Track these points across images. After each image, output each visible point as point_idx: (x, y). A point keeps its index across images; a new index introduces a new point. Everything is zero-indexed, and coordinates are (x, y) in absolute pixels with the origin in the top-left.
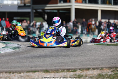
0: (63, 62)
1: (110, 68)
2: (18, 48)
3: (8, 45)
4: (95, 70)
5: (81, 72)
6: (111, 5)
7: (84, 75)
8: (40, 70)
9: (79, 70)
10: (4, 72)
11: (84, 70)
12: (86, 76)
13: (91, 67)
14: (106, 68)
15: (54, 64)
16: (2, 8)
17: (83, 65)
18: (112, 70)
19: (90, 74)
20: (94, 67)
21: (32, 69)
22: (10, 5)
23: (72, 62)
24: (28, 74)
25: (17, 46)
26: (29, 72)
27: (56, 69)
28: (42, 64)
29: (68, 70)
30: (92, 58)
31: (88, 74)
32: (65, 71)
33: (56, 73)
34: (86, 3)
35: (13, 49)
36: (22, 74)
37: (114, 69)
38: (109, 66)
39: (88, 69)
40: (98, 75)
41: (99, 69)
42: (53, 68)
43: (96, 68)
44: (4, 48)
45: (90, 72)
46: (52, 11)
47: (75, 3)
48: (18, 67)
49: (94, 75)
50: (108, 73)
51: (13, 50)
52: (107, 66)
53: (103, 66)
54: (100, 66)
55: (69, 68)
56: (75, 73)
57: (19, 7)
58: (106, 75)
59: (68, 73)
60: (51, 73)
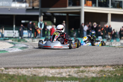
0: (68, 60)
1: (112, 66)
2: (26, 48)
3: (17, 45)
4: (98, 67)
5: (85, 68)
6: (121, 8)
7: (87, 71)
8: (46, 67)
9: (83, 67)
10: (12, 68)
11: (88, 67)
12: (89, 71)
13: (95, 64)
14: (109, 65)
15: (60, 61)
16: (9, 11)
17: (87, 63)
18: (114, 67)
19: (93, 70)
20: (97, 64)
21: (39, 65)
22: (18, 8)
23: (77, 61)
24: (35, 69)
25: (24, 46)
26: (36, 68)
27: (61, 66)
28: (48, 62)
29: (73, 67)
30: (97, 57)
31: (91, 70)
32: (70, 67)
33: (61, 69)
34: (96, 6)
35: (21, 48)
36: (29, 69)
37: (116, 66)
38: (112, 64)
39: (92, 66)
40: (100, 71)
41: (102, 66)
42: (59, 65)
43: (99, 66)
44: (12, 47)
45: (93, 69)
46: (61, 14)
47: (85, 6)
48: (26, 64)
49: (96, 71)
50: (110, 69)
51: (21, 50)
52: (109, 64)
53: (106, 64)
54: (103, 64)
55: (73, 65)
56: (79, 69)
57: (28, 10)
58: (108, 71)
59: (72, 69)
60: (56, 69)
